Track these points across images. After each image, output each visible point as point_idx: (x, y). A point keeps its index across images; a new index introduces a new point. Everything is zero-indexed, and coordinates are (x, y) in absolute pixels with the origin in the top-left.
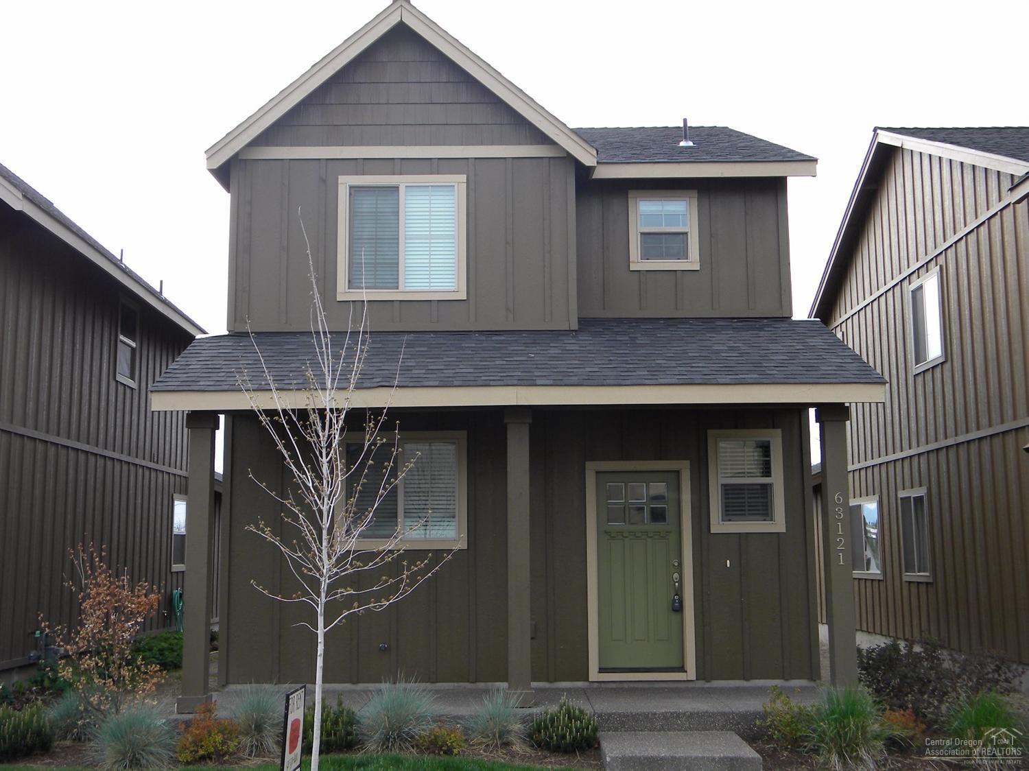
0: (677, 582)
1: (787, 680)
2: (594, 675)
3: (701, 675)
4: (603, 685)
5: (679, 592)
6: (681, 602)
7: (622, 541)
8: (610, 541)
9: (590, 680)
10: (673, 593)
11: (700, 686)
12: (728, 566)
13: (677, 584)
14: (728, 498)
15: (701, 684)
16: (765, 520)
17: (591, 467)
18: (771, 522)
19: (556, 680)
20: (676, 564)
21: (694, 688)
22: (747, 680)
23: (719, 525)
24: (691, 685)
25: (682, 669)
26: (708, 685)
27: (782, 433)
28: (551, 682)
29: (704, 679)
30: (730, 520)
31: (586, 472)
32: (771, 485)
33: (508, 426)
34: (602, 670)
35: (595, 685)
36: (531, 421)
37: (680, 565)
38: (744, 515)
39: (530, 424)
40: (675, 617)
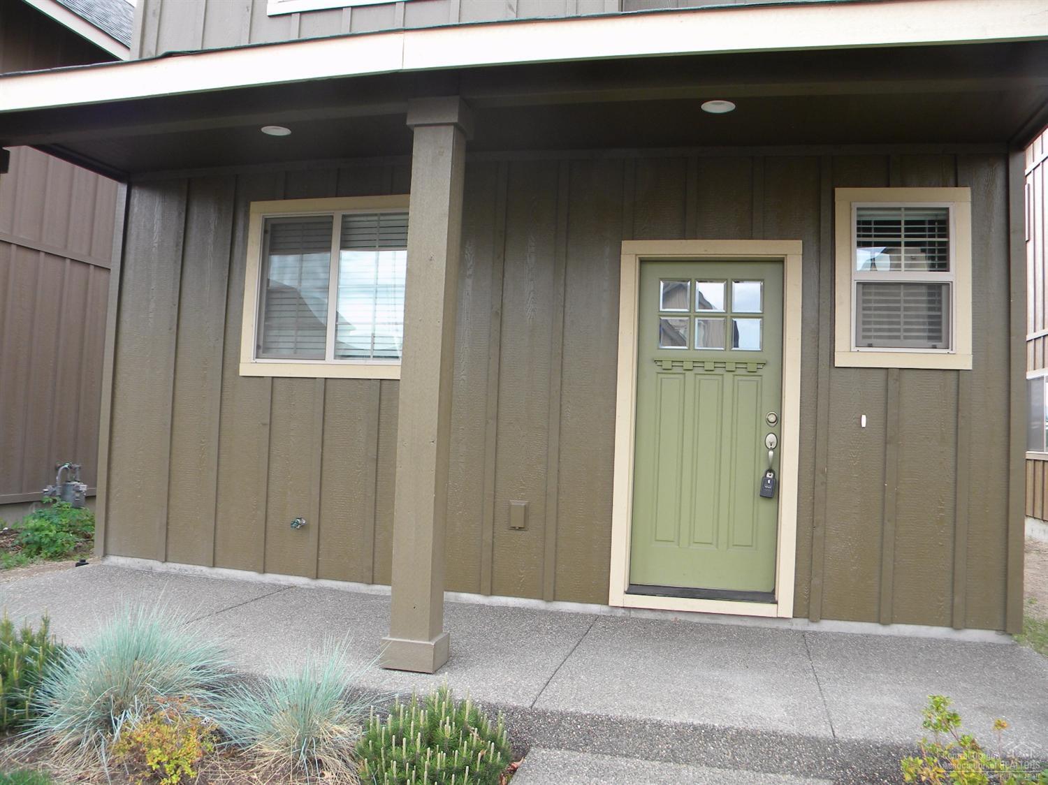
0: (772, 449)
1: (957, 629)
2: (618, 595)
3: (803, 608)
4: (633, 614)
5: (774, 468)
6: (776, 484)
7: (681, 376)
8: (660, 376)
9: (610, 604)
10: (764, 468)
11: (799, 628)
12: (864, 425)
13: (771, 453)
14: (869, 309)
15: (801, 624)
16: (934, 347)
17: (632, 250)
18: (945, 351)
19: (555, 598)
20: (772, 418)
21: (788, 630)
22: (884, 624)
23: (848, 354)
24: (784, 626)
25: (769, 597)
26: (814, 627)
27: (972, 194)
28: (548, 601)
29: (808, 618)
30: (870, 346)
31: (622, 256)
32: (947, 285)
33: (417, 131)
34: (633, 589)
35: (620, 613)
36: (455, 119)
37: (779, 420)
38: (897, 337)
39: (455, 125)
40: (765, 506)
